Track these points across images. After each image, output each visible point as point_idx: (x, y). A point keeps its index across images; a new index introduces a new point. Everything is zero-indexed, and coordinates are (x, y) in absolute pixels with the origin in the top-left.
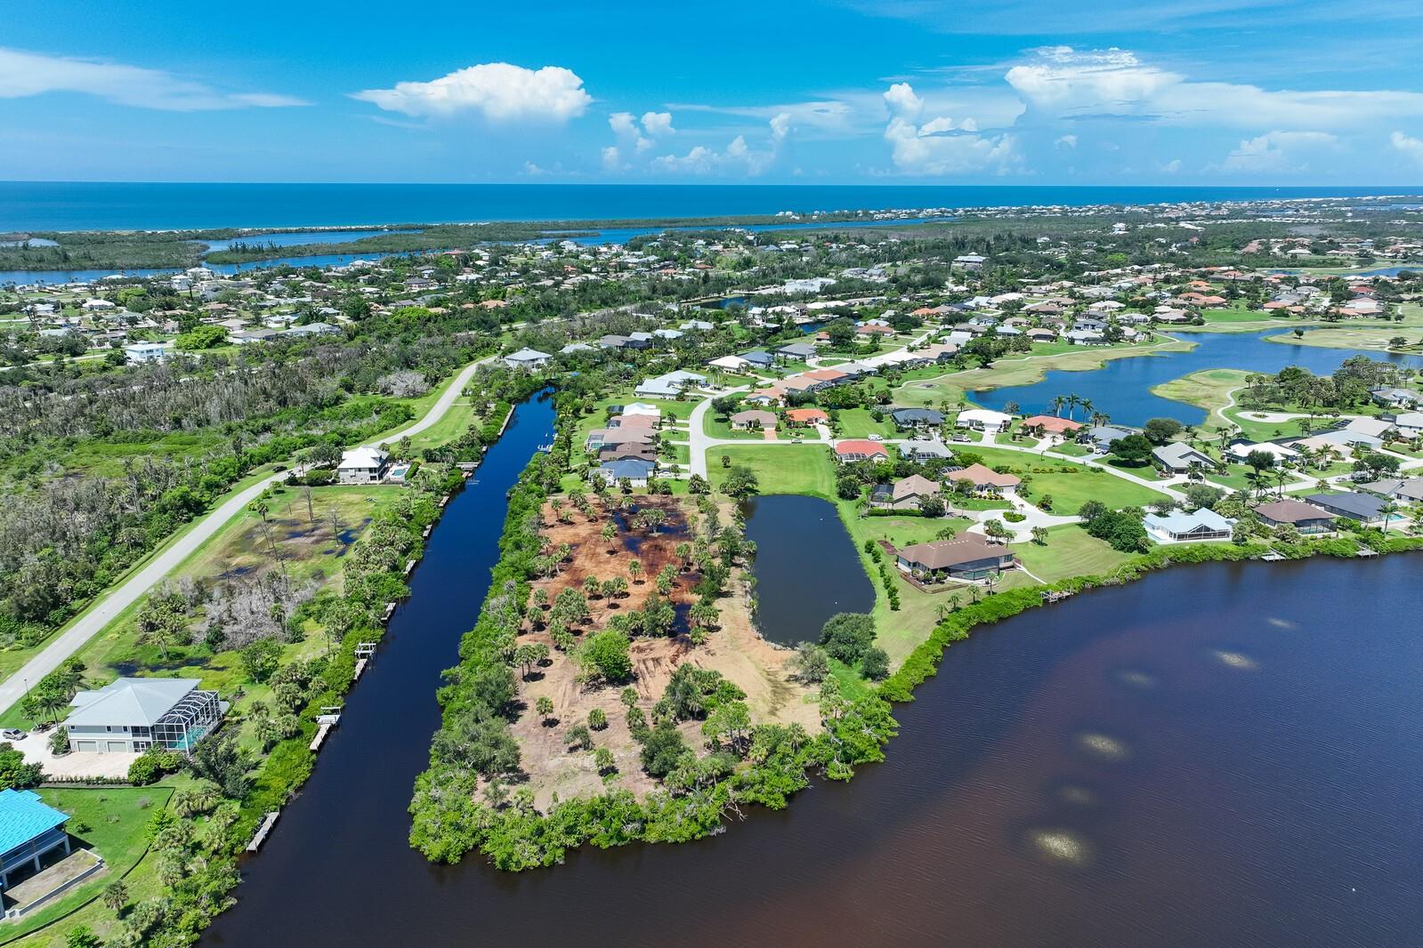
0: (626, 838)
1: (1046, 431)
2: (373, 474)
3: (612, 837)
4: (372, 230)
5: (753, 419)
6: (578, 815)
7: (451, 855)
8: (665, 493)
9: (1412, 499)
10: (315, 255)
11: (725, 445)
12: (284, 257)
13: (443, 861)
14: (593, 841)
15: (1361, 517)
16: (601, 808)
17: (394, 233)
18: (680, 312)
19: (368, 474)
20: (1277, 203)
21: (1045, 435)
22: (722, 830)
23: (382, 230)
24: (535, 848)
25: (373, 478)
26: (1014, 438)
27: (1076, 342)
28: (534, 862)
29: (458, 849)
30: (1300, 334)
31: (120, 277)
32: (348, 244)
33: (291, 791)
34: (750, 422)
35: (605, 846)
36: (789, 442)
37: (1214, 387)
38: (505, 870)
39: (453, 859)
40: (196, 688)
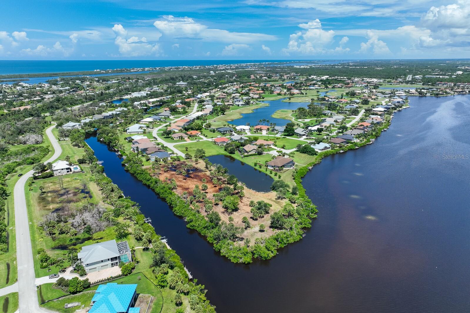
2: (68, 170)
8: (178, 160)
9: (354, 135)
14: (279, 247)
15: (350, 140)
19: (66, 171)
20: (244, 65)
25: (68, 172)
26: (255, 132)
27: (240, 106)
30: (290, 99)
34: (179, 137)
36: (196, 141)
37: (285, 114)
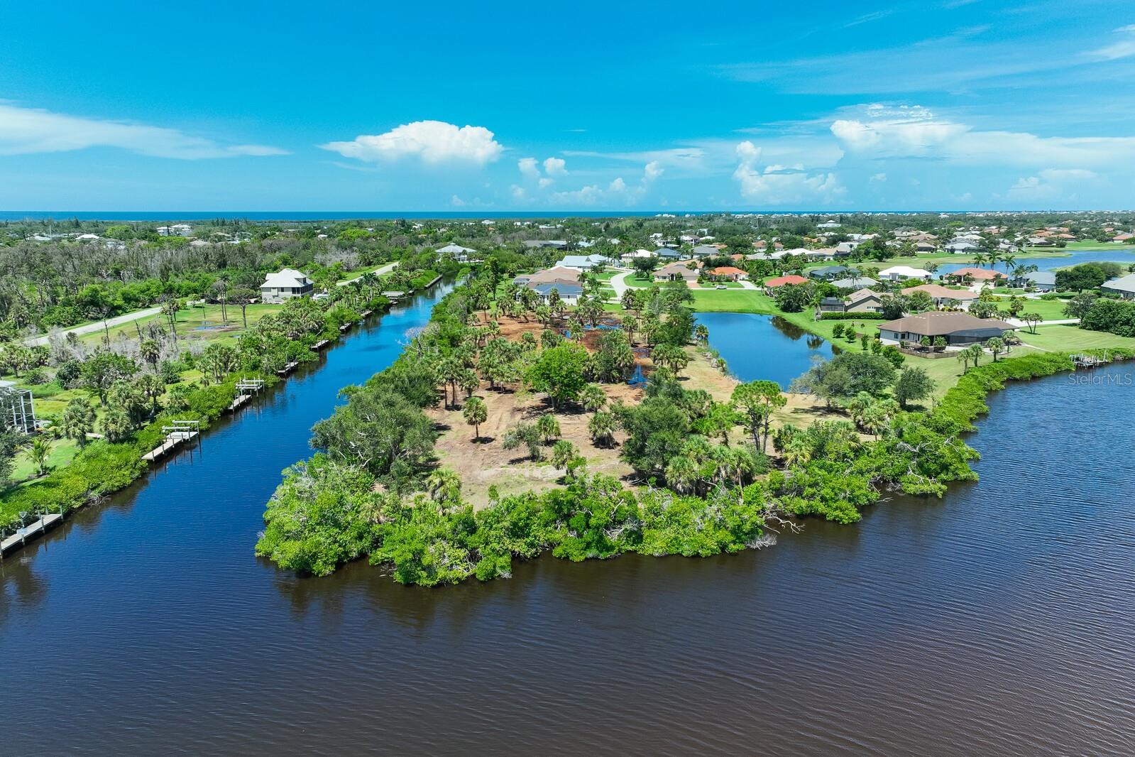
0: (612, 548)
1: (973, 279)
3: (588, 546)
5: (675, 272)
6: (533, 513)
7: (320, 562)
13: (303, 570)
14: (557, 552)
16: (570, 497)
19: (290, 294)
21: (973, 283)
22: (769, 541)
24: (462, 553)
28: (461, 572)
29: (332, 553)
33: (94, 495)
34: (672, 276)
35: (577, 557)
38: (410, 584)
39: (323, 568)
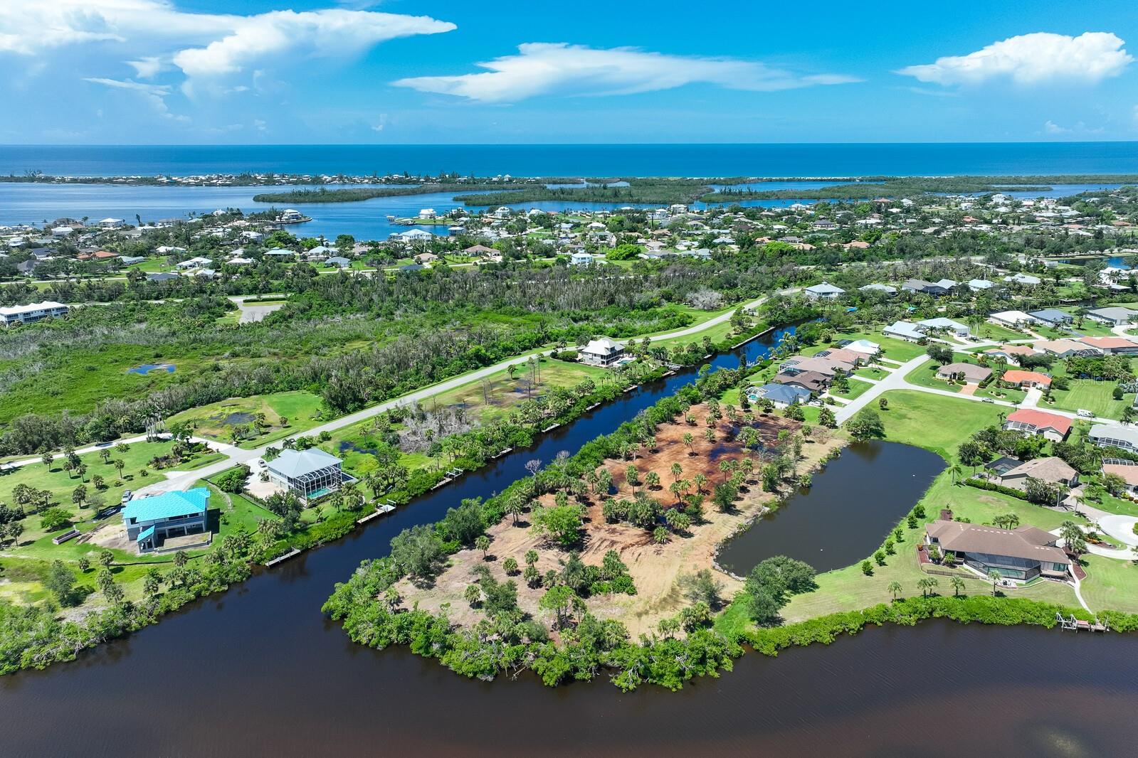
0: (430, 653)
2: (603, 360)
3: (421, 648)
4: (847, 180)
5: (958, 371)
7: (335, 614)
8: (796, 419)
10: (778, 198)
11: (910, 390)
12: (755, 199)
14: (411, 645)
17: (865, 183)
18: (1028, 265)
19: (599, 359)
23: (854, 180)
25: (603, 363)
28: (364, 640)
29: (340, 612)
31: (628, 208)
32: (813, 190)
33: (320, 542)
34: (955, 374)
36: (980, 399)
39: (335, 617)
40: (336, 465)
